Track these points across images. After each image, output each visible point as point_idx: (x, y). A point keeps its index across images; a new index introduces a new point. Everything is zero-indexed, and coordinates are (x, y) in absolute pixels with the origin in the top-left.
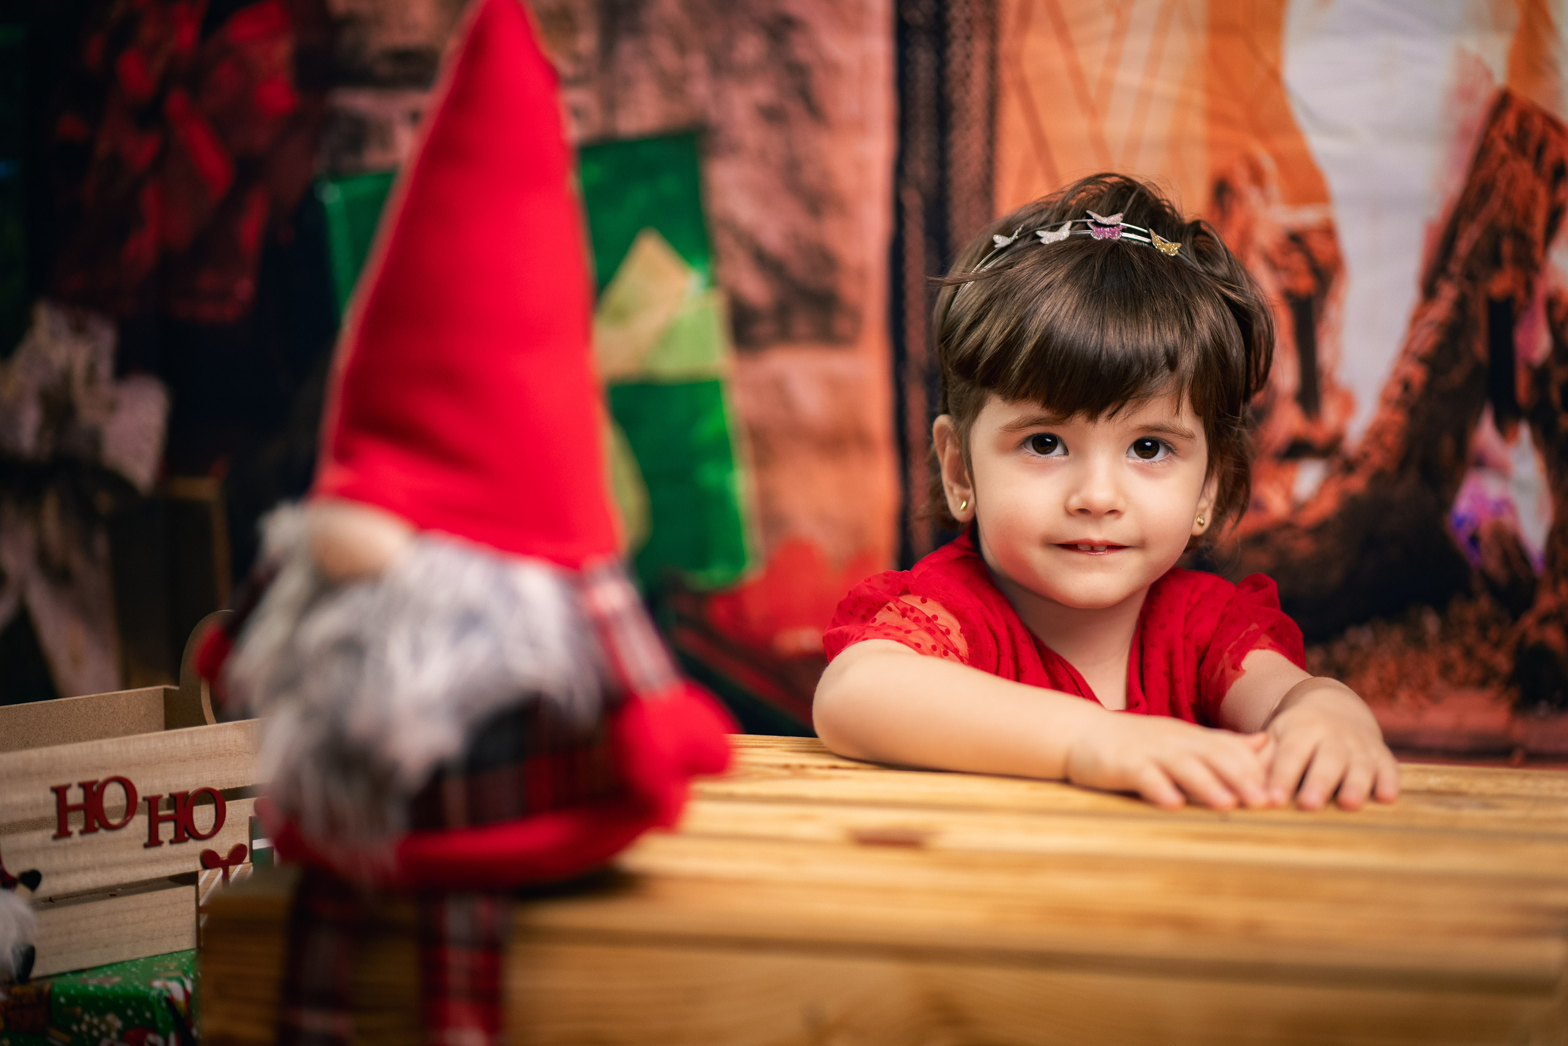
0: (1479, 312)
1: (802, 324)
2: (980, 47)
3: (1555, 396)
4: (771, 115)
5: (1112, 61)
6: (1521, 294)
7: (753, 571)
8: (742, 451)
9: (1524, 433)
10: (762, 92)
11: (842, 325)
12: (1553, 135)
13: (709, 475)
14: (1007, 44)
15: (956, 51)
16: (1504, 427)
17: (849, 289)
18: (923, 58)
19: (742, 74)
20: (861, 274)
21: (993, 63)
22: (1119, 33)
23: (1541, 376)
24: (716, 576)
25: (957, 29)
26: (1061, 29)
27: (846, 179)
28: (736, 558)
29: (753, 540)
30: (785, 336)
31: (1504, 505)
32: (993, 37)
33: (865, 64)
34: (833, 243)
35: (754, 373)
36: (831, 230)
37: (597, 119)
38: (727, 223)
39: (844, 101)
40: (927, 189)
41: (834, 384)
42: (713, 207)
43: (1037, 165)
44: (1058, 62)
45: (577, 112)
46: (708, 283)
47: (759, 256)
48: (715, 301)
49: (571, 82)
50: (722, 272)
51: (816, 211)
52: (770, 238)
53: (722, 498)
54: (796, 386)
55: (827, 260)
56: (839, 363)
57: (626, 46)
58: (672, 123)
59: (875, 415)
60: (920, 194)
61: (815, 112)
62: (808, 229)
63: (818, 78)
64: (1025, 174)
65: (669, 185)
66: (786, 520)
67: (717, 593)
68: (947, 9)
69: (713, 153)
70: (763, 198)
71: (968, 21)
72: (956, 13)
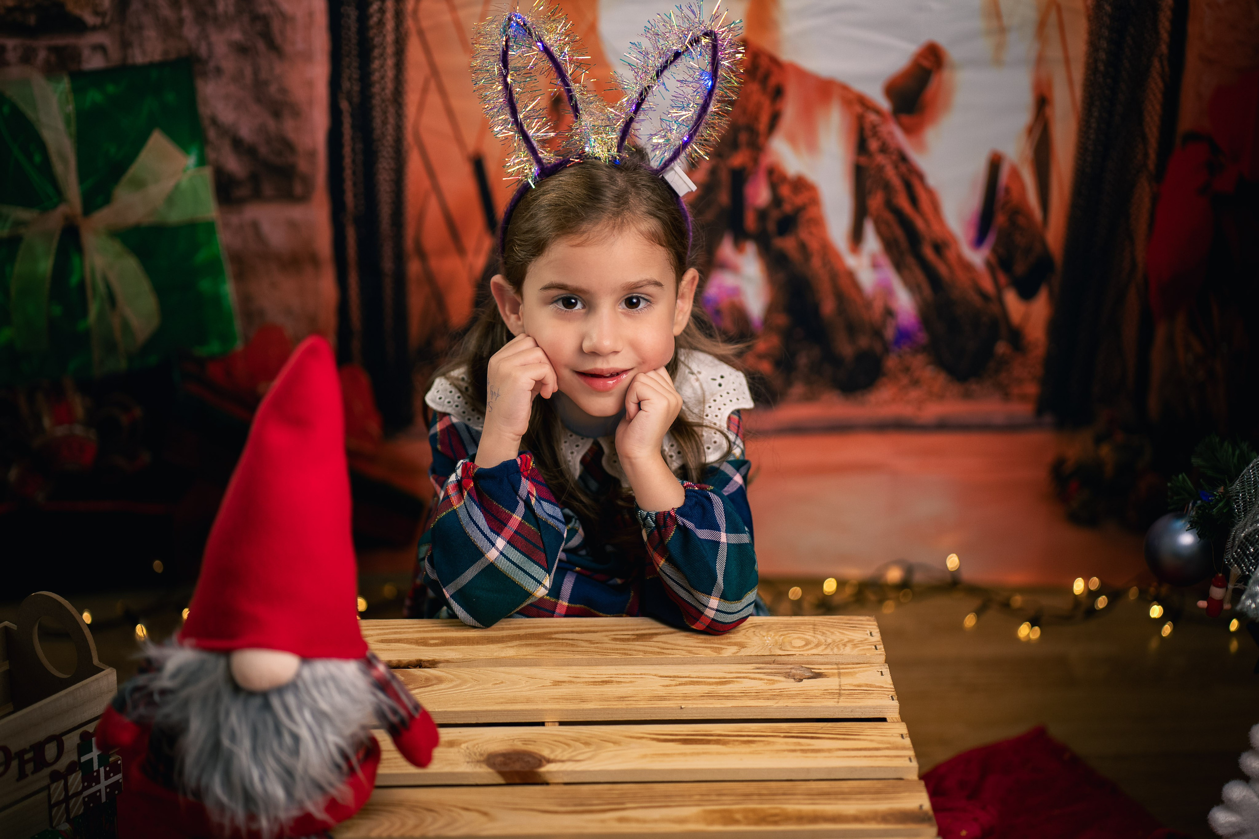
0: (724, 177)
1: (268, 189)
2: (390, 5)
3: (771, 226)
4: (242, 50)
6: (750, 165)
7: (239, 345)
8: (228, 269)
9: (751, 249)
10: (237, 35)
11: (298, 189)
12: (773, 68)
13: (205, 285)
14: (410, 4)
15: (375, 8)
16: (738, 245)
17: (303, 165)
18: (351, 14)
19: (222, 23)
20: (312, 154)
21: (399, 16)
23: (762, 215)
24: (214, 347)
27: (299, 94)
28: (225, 338)
29: (238, 326)
30: (257, 196)
31: (736, 291)
33: (311, 15)
34: (291, 135)
35: (234, 219)
36: (289, 126)
37: (115, 55)
38: (214, 121)
39: (296, 41)
40: (356, 100)
41: (292, 225)
42: (204, 111)
43: (433, 85)
44: (447, 18)
45: (101, 48)
46: (202, 161)
47: (237, 144)
48: (207, 172)
49: (94, 29)
50: (212, 155)
51: (277, 114)
52: (246, 132)
53: (217, 300)
54: (266, 228)
55: (288, 146)
56: (296, 212)
57: (135, 6)
58: (173, 56)
59: (323, 242)
60: (350, 103)
61: (274, 47)
62: (271, 124)
63: (276, 25)
64: (425, 90)
65: (170, 97)
66: (261, 313)
67: (212, 359)
69: (204, 75)
70: (240, 106)
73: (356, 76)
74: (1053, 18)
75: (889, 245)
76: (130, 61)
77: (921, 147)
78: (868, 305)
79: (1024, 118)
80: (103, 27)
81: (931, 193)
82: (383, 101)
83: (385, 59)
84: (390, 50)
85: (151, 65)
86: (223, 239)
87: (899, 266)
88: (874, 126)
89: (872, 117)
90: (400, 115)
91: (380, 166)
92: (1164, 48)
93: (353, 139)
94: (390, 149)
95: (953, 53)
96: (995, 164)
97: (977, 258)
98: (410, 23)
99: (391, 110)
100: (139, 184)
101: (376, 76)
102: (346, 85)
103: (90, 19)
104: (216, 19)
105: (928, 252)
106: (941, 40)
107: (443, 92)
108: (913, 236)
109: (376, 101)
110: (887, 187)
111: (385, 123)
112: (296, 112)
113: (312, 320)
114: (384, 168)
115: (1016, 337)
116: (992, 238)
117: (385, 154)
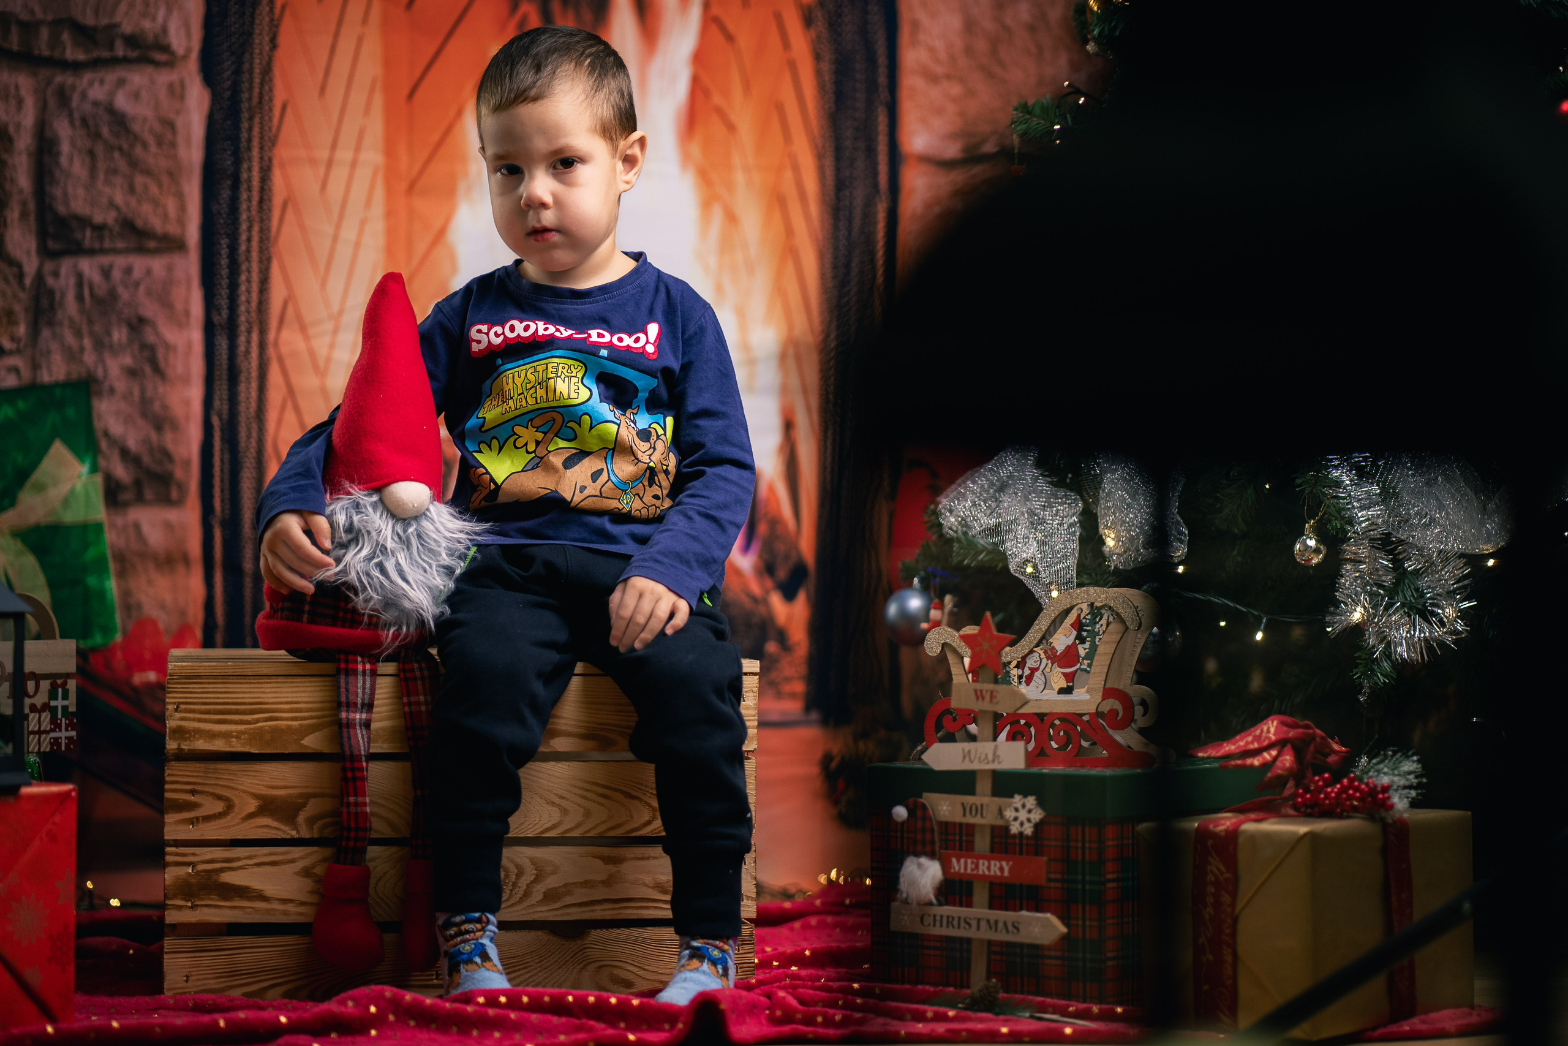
1: (149, 494)
2: (255, 337)
4: (132, 373)
5: (332, 346)
7: (118, 637)
8: (112, 566)
10: (128, 360)
11: (174, 494)
13: (92, 581)
14: (271, 336)
15: (242, 339)
17: (179, 473)
18: (223, 343)
19: (114, 350)
20: (187, 463)
21: (262, 346)
22: (335, 331)
24: (98, 639)
25: (243, 328)
26: (303, 328)
27: (178, 410)
28: (107, 630)
29: (118, 618)
30: (140, 499)
32: (263, 332)
33: (189, 345)
34: (170, 446)
35: (119, 521)
36: (168, 439)
37: (26, 375)
38: (106, 434)
39: (176, 366)
40: (225, 416)
41: (168, 526)
42: (98, 425)
43: (289, 404)
44: (301, 345)
45: (16, 370)
46: (94, 469)
47: (125, 454)
48: (99, 479)
49: (11, 353)
50: (102, 463)
51: (159, 428)
52: (132, 443)
53: (101, 594)
54: (146, 529)
55: (167, 456)
56: (172, 515)
57: (46, 333)
58: (74, 376)
59: (194, 545)
60: (221, 419)
61: (158, 370)
62: (154, 436)
63: (160, 353)
64: (283, 408)
65: (71, 412)
66: (139, 606)
67: (94, 650)
68: (238, 316)
69: (100, 394)
70: (128, 420)
71: (249, 323)
72: (243, 318)
73: (225, 397)
74: (791, 352)
76: (38, 380)
79: (774, 438)
80: (18, 351)
82: (248, 419)
83: (250, 383)
84: (254, 374)
85: (57, 384)
86: (109, 537)
90: (261, 429)
91: (243, 475)
93: (222, 450)
97: (745, 563)
98: (271, 351)
99: (254, 426)
100: (41, 488)
101: (242, 397)
102: (217, 403)
103: (7, 345)
104: (111, 347)
107: (297, 409)
109: (242, 419)
111: (249, 437)
112: (175, 426)
113: (183, 613)
114: (248, 478)
115: (782, 637)
116: (756, 546)
117: (248, 464)
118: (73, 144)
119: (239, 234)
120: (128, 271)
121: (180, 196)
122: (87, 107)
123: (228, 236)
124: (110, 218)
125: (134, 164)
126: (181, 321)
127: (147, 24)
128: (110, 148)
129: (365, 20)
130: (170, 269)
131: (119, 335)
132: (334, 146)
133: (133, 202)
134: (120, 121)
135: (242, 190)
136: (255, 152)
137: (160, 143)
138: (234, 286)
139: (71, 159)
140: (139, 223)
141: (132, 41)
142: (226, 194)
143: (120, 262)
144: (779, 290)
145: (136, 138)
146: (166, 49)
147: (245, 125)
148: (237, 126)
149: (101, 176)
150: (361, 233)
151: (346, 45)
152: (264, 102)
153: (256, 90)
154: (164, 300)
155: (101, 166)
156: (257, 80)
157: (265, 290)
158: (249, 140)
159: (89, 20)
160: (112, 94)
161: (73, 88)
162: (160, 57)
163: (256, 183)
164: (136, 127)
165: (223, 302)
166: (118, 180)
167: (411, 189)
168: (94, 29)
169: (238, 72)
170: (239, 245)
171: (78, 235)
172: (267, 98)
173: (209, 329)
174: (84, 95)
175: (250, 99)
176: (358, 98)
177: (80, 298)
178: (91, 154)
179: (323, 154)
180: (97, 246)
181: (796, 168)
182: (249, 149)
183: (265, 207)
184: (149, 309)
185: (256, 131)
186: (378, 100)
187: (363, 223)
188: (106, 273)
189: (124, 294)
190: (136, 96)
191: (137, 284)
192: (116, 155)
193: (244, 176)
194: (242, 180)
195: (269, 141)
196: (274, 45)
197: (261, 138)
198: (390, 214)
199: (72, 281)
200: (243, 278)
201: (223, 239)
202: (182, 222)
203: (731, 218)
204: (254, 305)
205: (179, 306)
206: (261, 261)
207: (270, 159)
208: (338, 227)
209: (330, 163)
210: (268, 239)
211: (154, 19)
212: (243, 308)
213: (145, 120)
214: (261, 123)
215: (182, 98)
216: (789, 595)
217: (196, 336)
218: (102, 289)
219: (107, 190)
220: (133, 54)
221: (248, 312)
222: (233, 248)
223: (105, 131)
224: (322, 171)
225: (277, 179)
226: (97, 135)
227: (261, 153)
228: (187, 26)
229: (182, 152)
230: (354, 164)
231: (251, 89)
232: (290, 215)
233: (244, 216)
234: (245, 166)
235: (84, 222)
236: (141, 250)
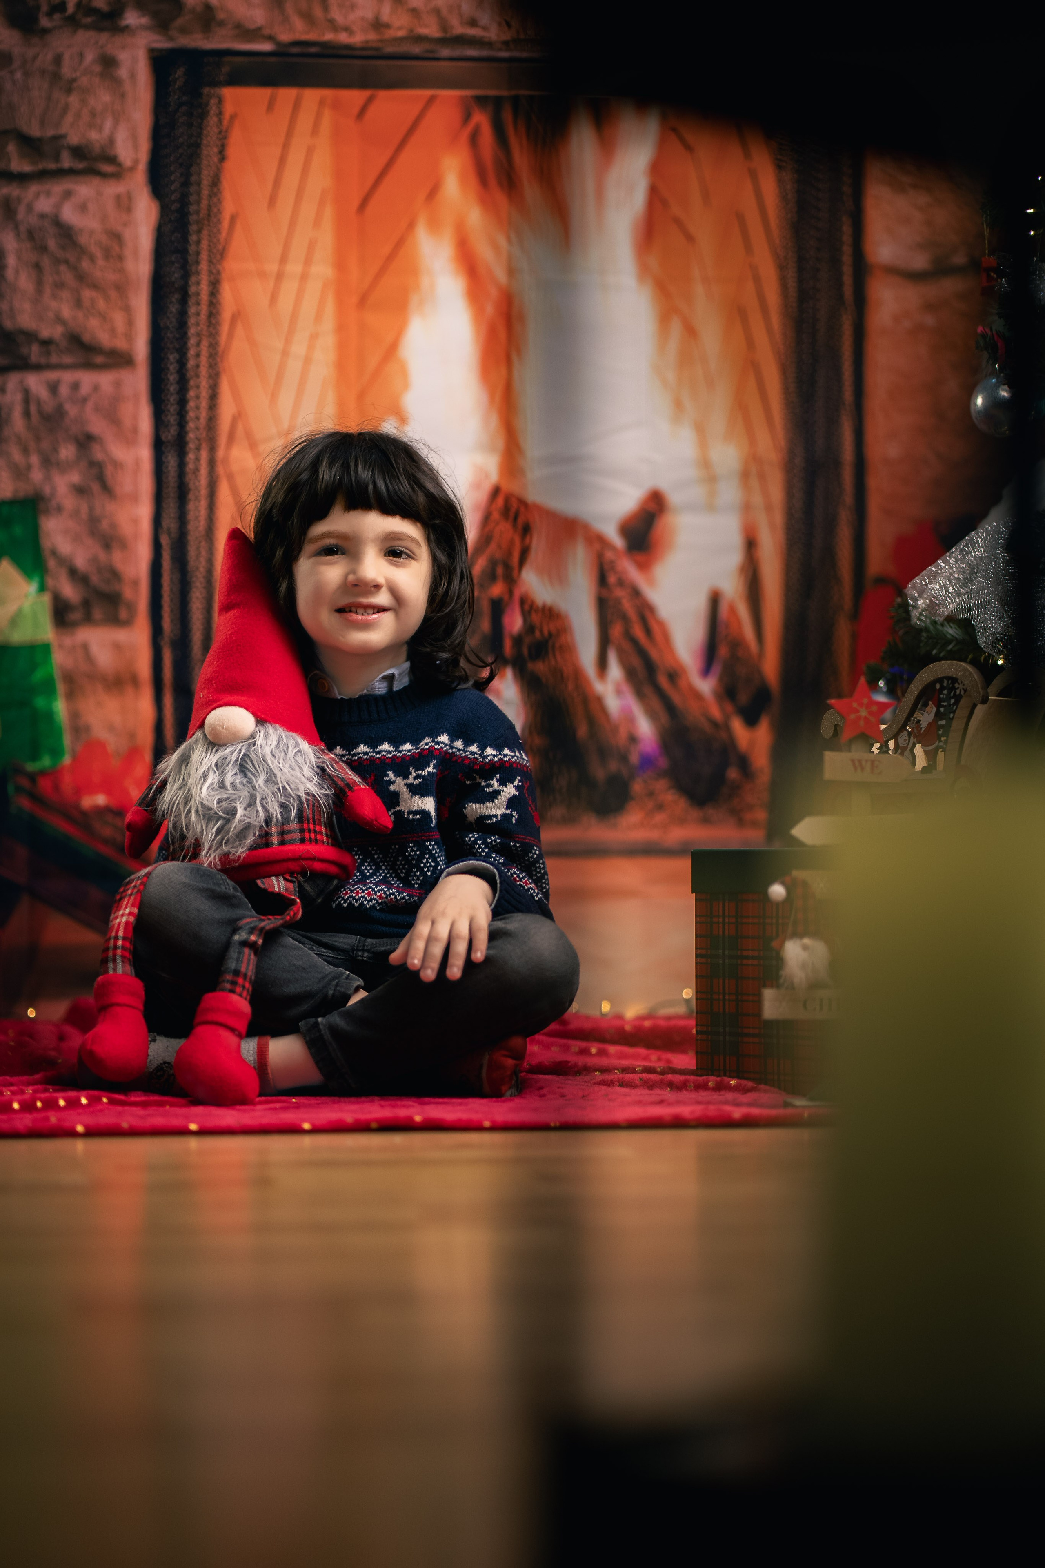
0: (487, 606)
1: (98, 613)
2: (204, 454)
3: (526, 652)
4: (80, 491)
6: (506, 597)
7: (67, 760)
8: (60, 688)
9: (511, 674)
10: (75, 477)
11: (123, 614)
12: (522, 509)
13: (40, 702)
14: (220, 453)
15: (191, 456)
17: (127, 593)
18: (171, 461)
19: (64, 467)
20: (136, 583)
21: (212, 463)
23: (518, 641)
24: (46, 762)
25: (191, 446)
26: (253, 445)
27: (126, 529)
28: (56, 752)
29: (67, 741)
30: (88, 619)
32: (213, 449)
33: (137, 463)
34: (119, 565)
35: (68, 641)
36: (117, 558)
38: (54, 553)
39: (124, 483)
40: (174, 535)
41: (117, 647)
42: (46, 544)
46: (42, 588)
47: (73, 573)
48: (46, 598)
50: (50, 582)
51: (107, 546)
52: (80, 562)
53: (49, 716)
54: (95, 649)
55: (115, 575)
56: (121, 635)
58: (21, 494)
59: (144, 666)
60: (170, 538)
61: (107, 489)
62: (102, 556)
63: (109, 470)
65: (18, 530)
66: (88, 729)
67: (43, 773)
68: (186, 433)
69: (47, 512)
70: (76, 539)
71: (199, 439)
72: (191, 435)
73: (174, 515)
74: (754, 469)
75: (630, 674)
77: (651, 582)
78: (615, 729)
79: (735, 558)
81: (662, 625)
82: (197, 537)
83: (199, 501)
84: (204, 492)
86: (58, 659)
87: (640, 694)
88: (612, 562)
89: (609, 555)
90: (211, 549)
91: (194, 595)
92: (848, 498)
93: (171, 569)
94: (202, 580)
95: (674, 498)
96: (715, 599)
97: (706, 686)
98: (220, 470)
99: (204, 544)
101: (191, 516)
102: (166, 522)
104: (59, 464)
105: (663, 681)
106: (664, 484)
108: (650, 667)
109: (191, 537)
110: (625, 618)
111: (198, 556)
112: (123, 545)
113: (132, 736)
114: (197, 598)
115: (744, 763)
116: (717, 668)
117: (198, 584)
118: (19, 258)
119: (188, 349)
120: (76, 386)
121: (127, 310)
122: (33, 220)
123: (178, 350)
124: (56, 332)
125: (82, 278)
126: (129, 438)
127: (94, 135)
128: (57, 261)
129: (315, 130)
130: (118, 384)
131: (67, 452)
132: (284, 259)
133: (80, 315)
134: (66, 233)
135: (190, 303)
136: (204, 266)
137: (107, 254)
138: (182, 402)
139: (17, 272)
140: (86, 338)
141: (78, 152)
142: (174, 308)
143: (67, 377)
144: (740, 407)
145: (82, 251)
146: (112, 160)
147: (193, 238)
148: (185, 239)
149: (48, 291)
150: (311, 347)
151: (296, 157)
152: (212, 215)
153: (204, 203)
154: (112, 417)
155: (49, 279)
156: (205, 192)
157: (214, 405)
158: (198, 253)
159: (35, 131)
160: (58, 206)
161: (19, 200)
162: (108, 168)
163: (204, 297)
164: (83, 240)
165: (172, 419)
166: (65, 294)
167: (363, 301)
168: (40, 140)
169: (186, 184)
170: (187, 360)
171: (24, 351)
172: (215, 210)
173: (158, 446)
174: (30, 208)
175: (198, 212)
176: (308, 210)
177: (27, 414)
178: (37, 267)
179: (272, 267)
180: (43, 361)
181: (757, 280)
182: (198, 263)
183: (214, 321)
184: (97, 426)
185: (204, 244)
186: (329, 213)
187: (314, 337)
188: (53, 388)
189: (72, 410)
190: (83, 208)
191: (85, 400)
192: (63, 268)
193: (192, 289)
194: (190, 293)
195: (219, 254)
196: (222, 156)
197: (210, 251)
198: (341, 328)
199: (19, 397)
200: (192, 394)
201: (172, 353)
202: (129, 336)
203: (690, 331)
204: (203, 421)
205: (127, 422)
206: (210, 377)
207: (219, 273)
208: (288, 340)
209: (279, 276)
210: (216, 354)
211: (100, 129)
212: (191, 425)
213: (92, 233)
214: (210, 236)
215: (129, 210)
216: (751, 720)
217: (145, 454)
218: (49, 405)
219: (54, 304)
220: (80, 166)
221: (197, 428)
222: (182, 363)
223: (52, 244)
224: (271, 284)
225: (227, 293)
226: (43, 249)
227: (209, 266)
228: (134, 137)
229: (130, 265)
230: (304, 277)
231: (198, 202)
232: (240, 331)
233: (192, 331)
234: (193, 279)
235: (31, 336)
236: (89, 366)
